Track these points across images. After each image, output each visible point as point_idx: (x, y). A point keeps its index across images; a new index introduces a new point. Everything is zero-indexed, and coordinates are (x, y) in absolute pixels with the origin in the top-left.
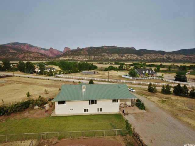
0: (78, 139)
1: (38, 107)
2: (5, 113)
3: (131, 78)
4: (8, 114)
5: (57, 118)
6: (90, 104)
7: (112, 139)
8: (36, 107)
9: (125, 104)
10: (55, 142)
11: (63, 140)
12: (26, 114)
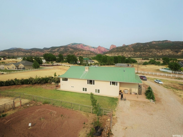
0: (57, 107)
1: (54, 83)
2: (31, 83)
3: (171, 71)
4: (32, 84)
5: (59, 91)
6: (88, 83)
7: (84, 115)
8: (53, 83)
9: (131, 90)
10: (39, 104)
11: (46, 105)
12: (44, 86)
